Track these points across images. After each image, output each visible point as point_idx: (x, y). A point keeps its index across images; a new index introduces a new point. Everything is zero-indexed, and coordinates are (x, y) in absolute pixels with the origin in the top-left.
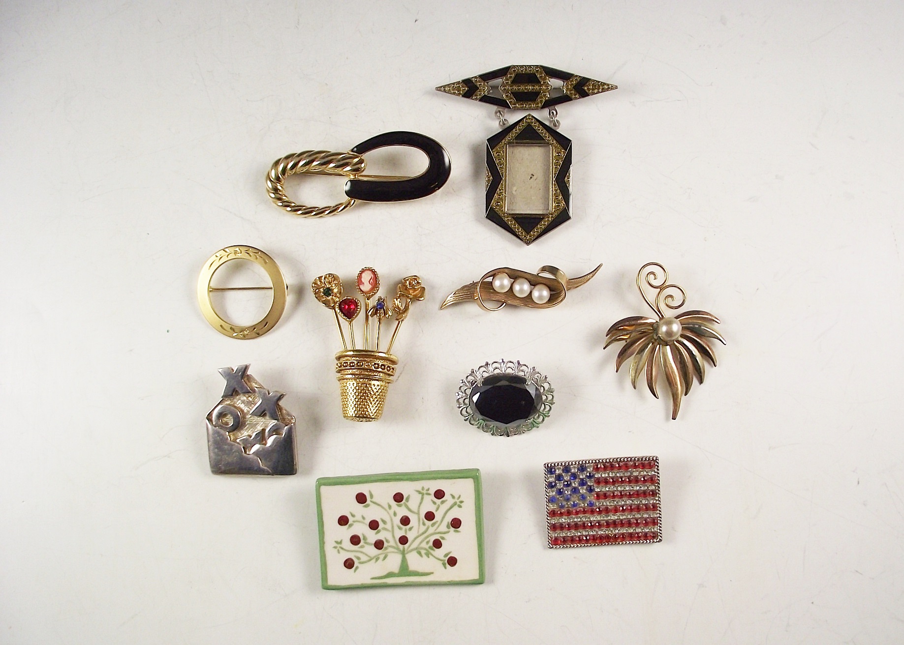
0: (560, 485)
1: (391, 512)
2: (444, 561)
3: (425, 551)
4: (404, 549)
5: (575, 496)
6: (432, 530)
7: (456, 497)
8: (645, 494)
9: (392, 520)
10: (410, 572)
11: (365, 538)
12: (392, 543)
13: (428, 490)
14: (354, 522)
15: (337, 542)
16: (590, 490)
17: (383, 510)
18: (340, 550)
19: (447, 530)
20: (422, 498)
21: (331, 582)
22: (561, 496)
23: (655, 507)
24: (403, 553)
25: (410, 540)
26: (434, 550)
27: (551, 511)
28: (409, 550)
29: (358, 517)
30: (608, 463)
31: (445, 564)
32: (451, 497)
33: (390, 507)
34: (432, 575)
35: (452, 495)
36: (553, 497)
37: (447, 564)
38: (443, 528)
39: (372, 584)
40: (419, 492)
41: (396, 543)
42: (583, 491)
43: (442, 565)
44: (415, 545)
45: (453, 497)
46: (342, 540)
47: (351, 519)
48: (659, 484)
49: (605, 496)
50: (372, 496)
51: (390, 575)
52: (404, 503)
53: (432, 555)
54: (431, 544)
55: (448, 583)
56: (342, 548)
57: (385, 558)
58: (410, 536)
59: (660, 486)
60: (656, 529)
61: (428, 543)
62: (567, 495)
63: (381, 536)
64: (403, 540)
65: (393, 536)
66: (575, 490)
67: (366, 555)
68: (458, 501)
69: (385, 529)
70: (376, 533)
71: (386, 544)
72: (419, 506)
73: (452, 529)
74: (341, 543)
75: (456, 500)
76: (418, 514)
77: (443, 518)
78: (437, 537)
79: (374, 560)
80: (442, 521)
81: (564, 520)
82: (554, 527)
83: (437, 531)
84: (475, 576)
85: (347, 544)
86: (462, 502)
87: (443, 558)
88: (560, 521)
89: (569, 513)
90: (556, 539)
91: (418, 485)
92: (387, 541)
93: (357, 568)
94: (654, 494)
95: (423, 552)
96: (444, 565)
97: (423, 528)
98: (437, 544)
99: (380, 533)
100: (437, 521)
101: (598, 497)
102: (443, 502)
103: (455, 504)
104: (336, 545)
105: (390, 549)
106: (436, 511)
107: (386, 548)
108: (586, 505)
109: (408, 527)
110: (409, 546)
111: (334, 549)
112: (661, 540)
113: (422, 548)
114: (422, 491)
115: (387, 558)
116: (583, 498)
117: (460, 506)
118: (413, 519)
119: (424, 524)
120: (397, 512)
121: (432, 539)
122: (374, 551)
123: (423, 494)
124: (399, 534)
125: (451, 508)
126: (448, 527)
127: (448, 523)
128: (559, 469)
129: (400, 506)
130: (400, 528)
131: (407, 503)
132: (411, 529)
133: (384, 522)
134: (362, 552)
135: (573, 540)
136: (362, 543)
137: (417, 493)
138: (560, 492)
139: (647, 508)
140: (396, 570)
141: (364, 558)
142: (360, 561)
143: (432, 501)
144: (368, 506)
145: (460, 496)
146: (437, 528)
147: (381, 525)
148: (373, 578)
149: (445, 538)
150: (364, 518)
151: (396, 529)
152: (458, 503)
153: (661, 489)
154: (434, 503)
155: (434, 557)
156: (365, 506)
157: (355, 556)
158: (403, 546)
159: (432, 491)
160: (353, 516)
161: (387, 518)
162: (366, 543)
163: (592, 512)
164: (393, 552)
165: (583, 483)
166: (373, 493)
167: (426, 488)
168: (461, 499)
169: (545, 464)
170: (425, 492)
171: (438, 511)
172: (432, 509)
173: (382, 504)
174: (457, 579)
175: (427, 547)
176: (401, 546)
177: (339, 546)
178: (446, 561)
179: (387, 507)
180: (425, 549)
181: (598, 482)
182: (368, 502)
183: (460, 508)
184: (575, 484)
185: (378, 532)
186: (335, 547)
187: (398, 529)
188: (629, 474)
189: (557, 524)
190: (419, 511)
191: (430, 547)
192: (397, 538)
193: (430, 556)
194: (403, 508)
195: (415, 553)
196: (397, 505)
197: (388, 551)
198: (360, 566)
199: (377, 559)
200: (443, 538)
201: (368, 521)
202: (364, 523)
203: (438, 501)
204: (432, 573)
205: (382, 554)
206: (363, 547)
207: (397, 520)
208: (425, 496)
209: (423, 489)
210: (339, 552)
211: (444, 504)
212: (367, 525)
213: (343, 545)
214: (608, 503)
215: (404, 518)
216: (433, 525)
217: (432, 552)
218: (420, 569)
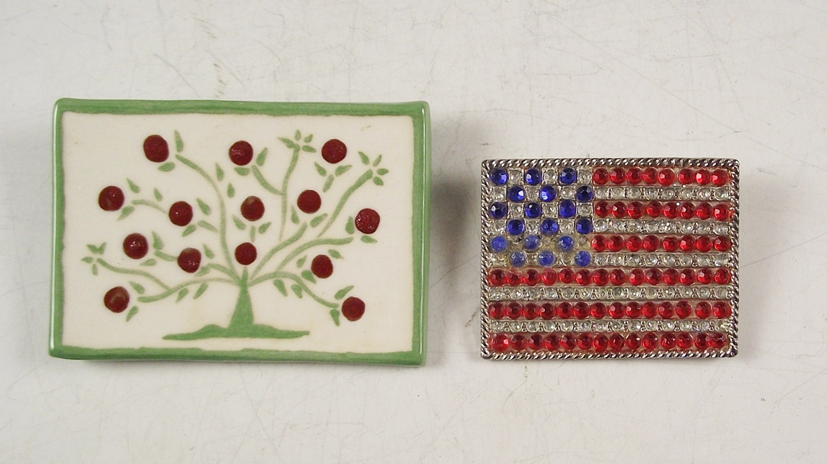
0: (517, 211)
1: (223, 186)
2: (335, 306)
3: (294, 282)
4: (245, 274)
5: (548, 239)
6: (311, 234)
7: (372, 158)
8: (704, 244)
9: (222, 205)
10: (257, 327)
11: (158, 244)
12: (219, 259)
13: (309, 139)
14: (136, 203)
15: (93, 248)
16: (585, 226)
17: (202, 180)
18: (100, 268)
19: (343, 235)
20: (295, 159)
21: (71, 339)
22: (516, 237)
23: (724, 276)
24: (244, 284)
25: (261, 253)
26: (314, 281)
27: (493, 273)
28: (257, 276)
29: (147, 193)
30: (626, 167)
31: (338, 313)
32: (359, 159)
33: (220, 173)
34: (305, 338)
35: (361, 154)
36: (500, 239)
37: (341, 314)
38: (338, 230)
39: (166, 349)
40: (289, 143)
41: (228, 259)
42: (568, 227)
43: (330, 316)
44: (271, 267)
45: (365, 159)
46: (104, 244)
47: (129, 197)
48: (737, 222)
49: (617, 244)
50: (180, 145)
51: (211, 331)
52: (254, 167)
53: (309, 292)
54: (308, 266)
55: (339, 358)
56: (104, 263)
57: (200, 292)
58: (262, 245)
59: (740, 227)
60: (725, 325)
61: (301, 262)
62: (532, 236)
63: (197, 240)
64: (246, 254)
65: (224, 244)
66: (549, 226)
67: (158, 281)
68: (375, 170)
69: (205, 225)
70: (185, 234)
71: (204, 261)
72: (287, 177)
73: (358, 235)
74: (101, 250)
75: (370, 166)
76: (284, 194)
77: (340, 206)
78: (323, 250)
79: (175, 296)
80: (336, 213)
81: (519, 294)
82: (497, 310)
83: (324, 237)
84: (402, 343)
85: (116, 254)
86: (383, 172)
87: (331, 299)
88: (512, 296)
89: (532, 279)
90: (500, 337)
91: (288, 126)
92: (210, 254)
93: (135, 310)
94: (726, 244)
95: (288, 283)
96: (334, 315)
97: (291, 229)
98: (323, 267)
99: (194, 234)
100: (325, 215)
101: (600, 244)
102: (340, 171)
103: (368, 175)
104: (89, 253)
105: (214, 273)
106: (325, 190)
107: (205, 270)
108: (572, 262)
109: (258, 223)
110: (259, 268)
111: (84, 263)
112: (735, 352)
113: (286, 275)
114: (295, 142)
115: (206, 292)
116: (567, 242)
117: (379, 182)
118: (271, 204)
119: (295, 219)
120: (235, 186)
121: (312, 254)
122: (175, 275)
123: (297, 149)
124: (237, 238)
125: (359, 183)
126: (349, 229)
127: (350, 218)
128: (515, 173)
129: (242, 173)
130: (240, 226)
131: (259, 167)
132: (264, 228)
133: (205, 209)
134: (147, 275)
135: (538, 341)
136: (151, 254)
137: (283, 146)
138: (516, 227)
139: (708, 278)
140: (224, 321)
141: (152, 289)
142: (143, 295)
143: (317, 165)
144: (169, 168)
145: (380, 157)
146: (327, 227)
147: (198, 215)
148: (168, 337)
149: (342, 254)
150: (158, 196)
151: (231, 227)
152: (375, 174)
153: (740, 235)
154: (322, 171)
155: (314, 296)
156: (163, 169)
157: (132, 283)
158: (243, 266)
159: (319, 144)
160: (135, 189)
161: (211, 200)
162: (159, 254)
163: (586, 280)
164: (220, 280)
165: (567, 210)
166: (184, 138)
167: (305, 134)
168: (381, 166)
169: (485, 162)
170: (301, 143)
171: (328, 192)
172: (315, 184)
173: (200, 166)
174: (362, 349)
175: (298, 272)
176: (239, 268)
177: (96, 256)
178: (340, 309)
179: (212, 173)
180: (294, 277)
181: (603, 209)
182: (172, 158)
183: (380, 187)
184: (552, 211)
185: (191, 230)
186: (87, 260)
187: (236, 228)
188: (672, 194)
189: (504, 303)
190: (285, 188)
191: (305, 274)
192: (232, 248)
193: (304, 293)
194: (251, 179)
195: (269, 285)
196: (236, 169)
197: (206, 276)
198: (141, 306)
199: (183, 293)
200: (336, 255)
201: (167, 204)
202: (156, 207)
203: (331, 168)
204: (307, 333)
205: (195, 282)
206: (151, 263)
207: (234, 207)
208: (303, 154)
209: (298, 135)
210: (95, 271)
211: (344, 175)
212: (164, 212)
213: (107, 257)
214: (621, 260)
215: (251, 202)
216: (315, 222)
217: (308, 284)
218: (280, 323)
